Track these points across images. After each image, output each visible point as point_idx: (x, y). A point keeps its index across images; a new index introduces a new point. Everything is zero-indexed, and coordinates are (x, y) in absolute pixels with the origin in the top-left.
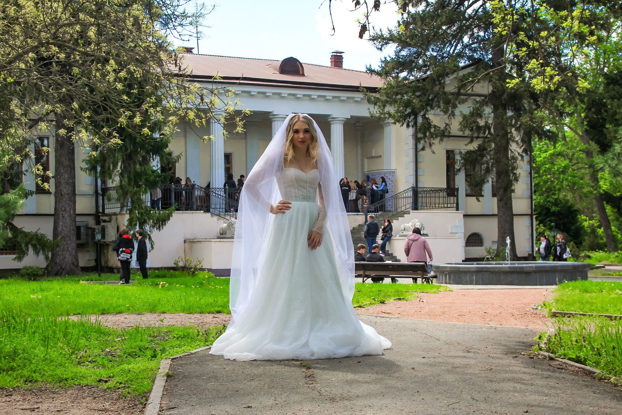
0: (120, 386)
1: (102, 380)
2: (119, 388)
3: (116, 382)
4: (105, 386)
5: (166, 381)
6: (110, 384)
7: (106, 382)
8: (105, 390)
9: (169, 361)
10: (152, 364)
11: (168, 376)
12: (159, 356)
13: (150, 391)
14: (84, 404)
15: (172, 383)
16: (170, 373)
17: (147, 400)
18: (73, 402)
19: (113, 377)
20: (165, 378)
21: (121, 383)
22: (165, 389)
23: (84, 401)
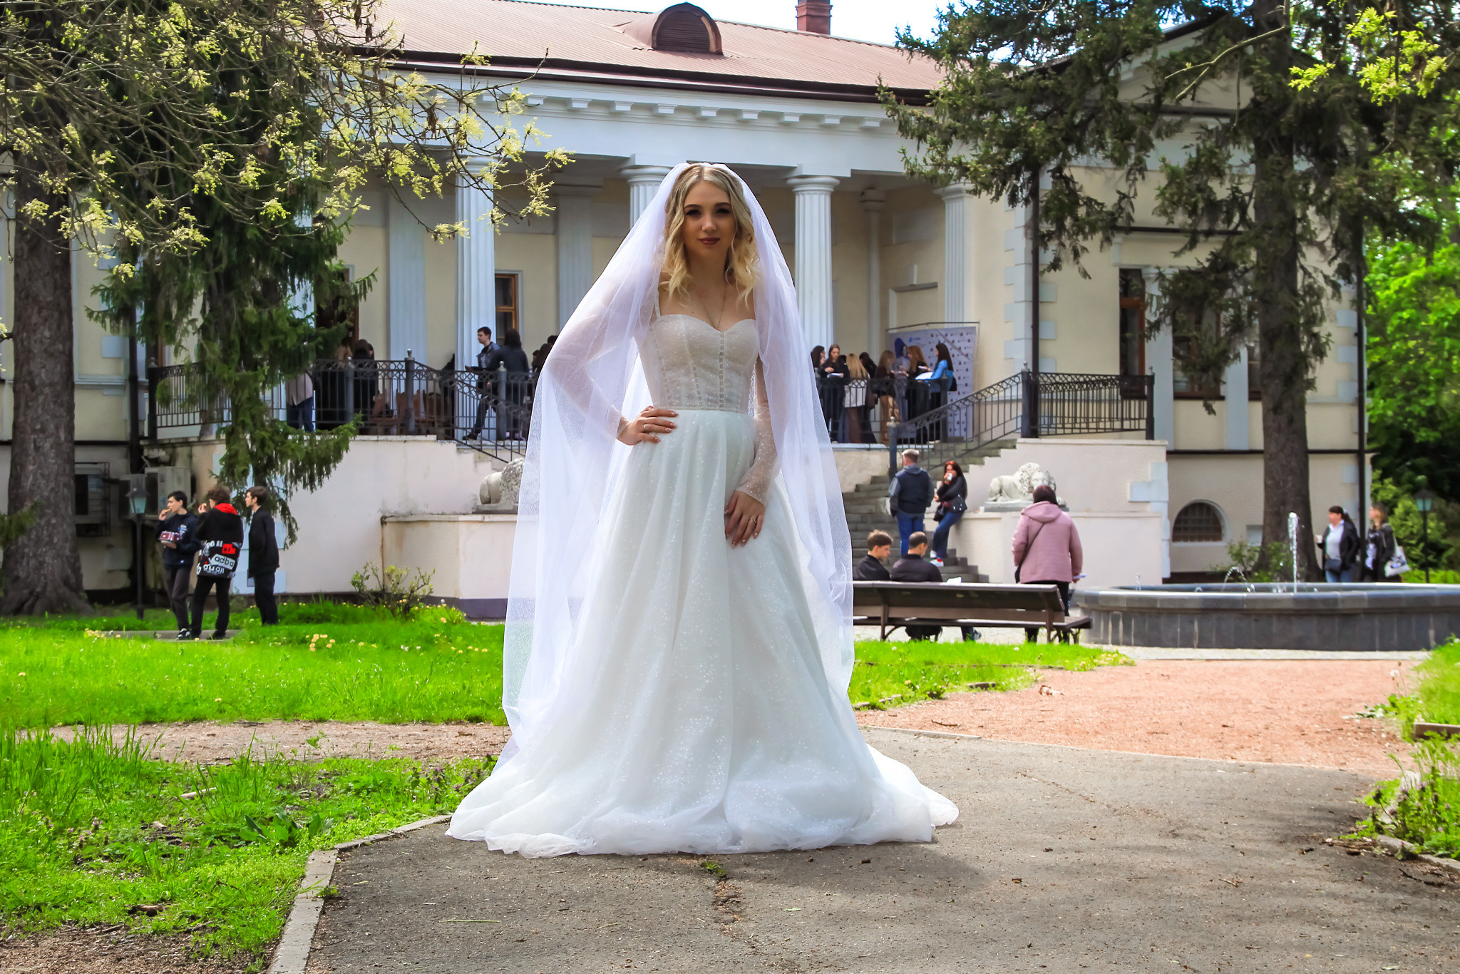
0: (192, 926)
1: (139, 908)
2: (189, 932)
3: (179, 913)
4: (149, 925)
5: (323, 912)
6: (165, 920)
7: (152, 913)
8: (149, 938)
9: (332, 857)
10: (285, 864)
11: (328, 898)
12: (304, 840)
13: (277, 941)
15: (340, 917)
16: (335, 890)
17: (267, 966)
19: (172, 900)
20: (320, 903)
21: (193, 918)
22: (319, 935)
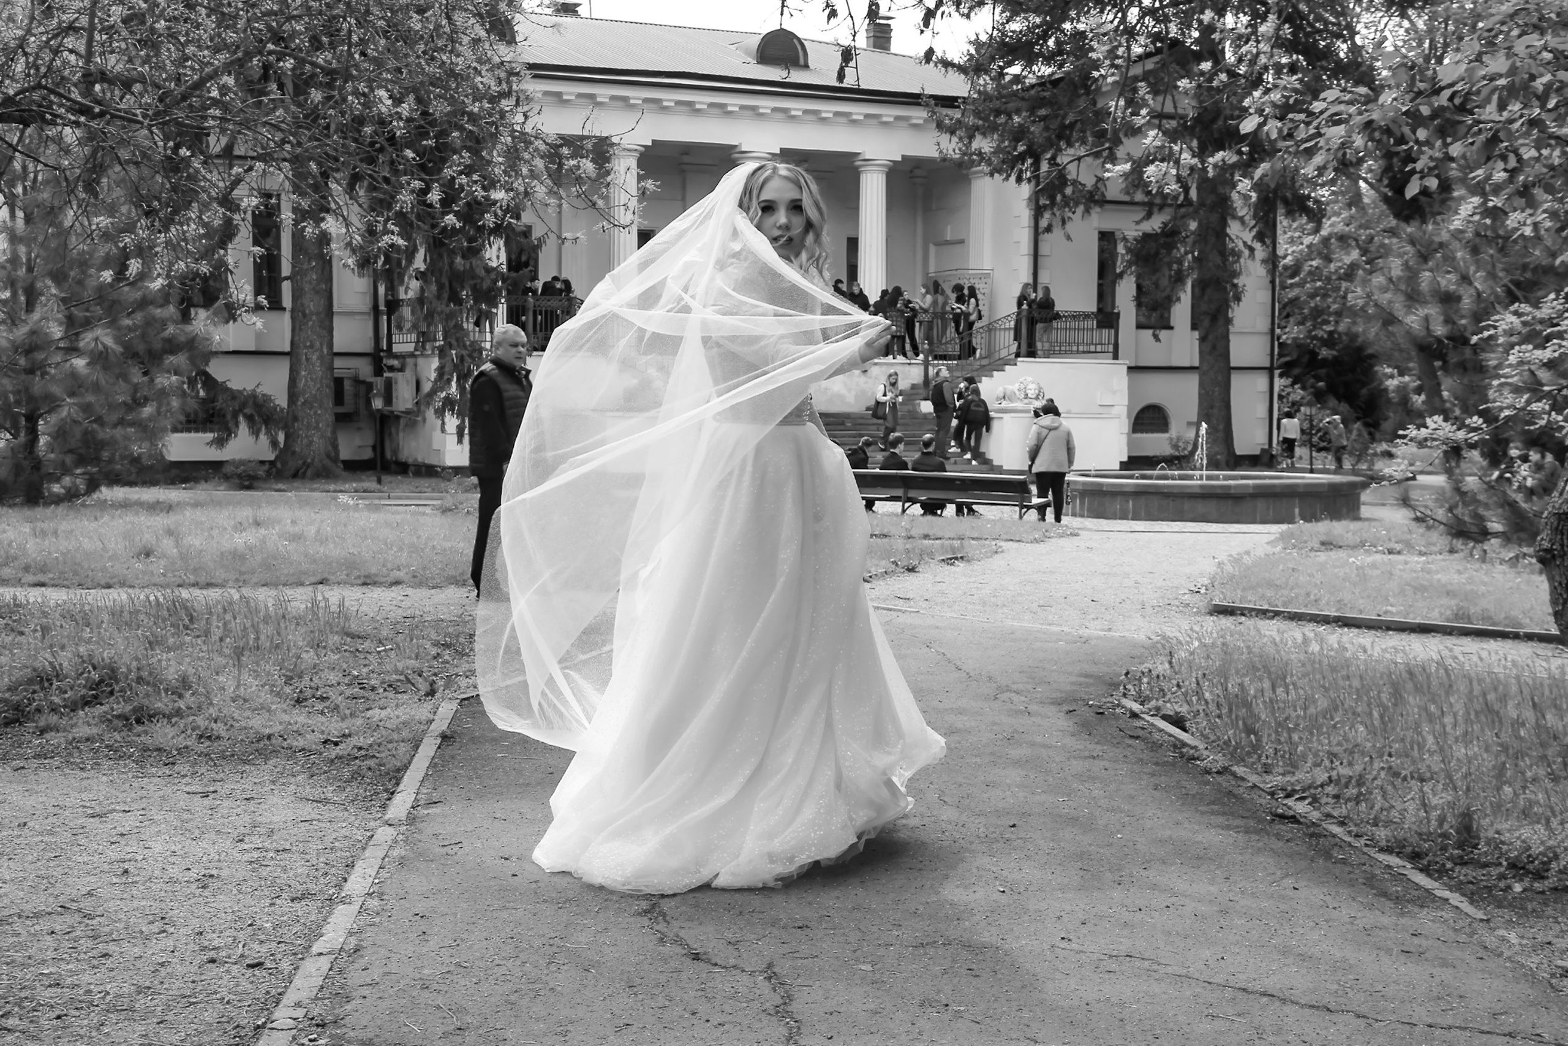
0: (359, 754)
1: (329, 741)
2: (356, 758)
3: (352, 745)
4: (334, 752)
5: (439, 748)
6: (343, 749)
7: (336, 744)
8: (333, 761)
9: (454, 705)
10: (423, 711)
11: (444, 737)
12: (438, 695)
13: (406, 767)
14: (292, 787)
15: (449, 751)
16: (449, 733)
17: (398, 784)
18: (273, 782)
19: (350, 735)
20: (439, 741)
21: (360, 748)
22: (433, 765)
23: (293, 780)
